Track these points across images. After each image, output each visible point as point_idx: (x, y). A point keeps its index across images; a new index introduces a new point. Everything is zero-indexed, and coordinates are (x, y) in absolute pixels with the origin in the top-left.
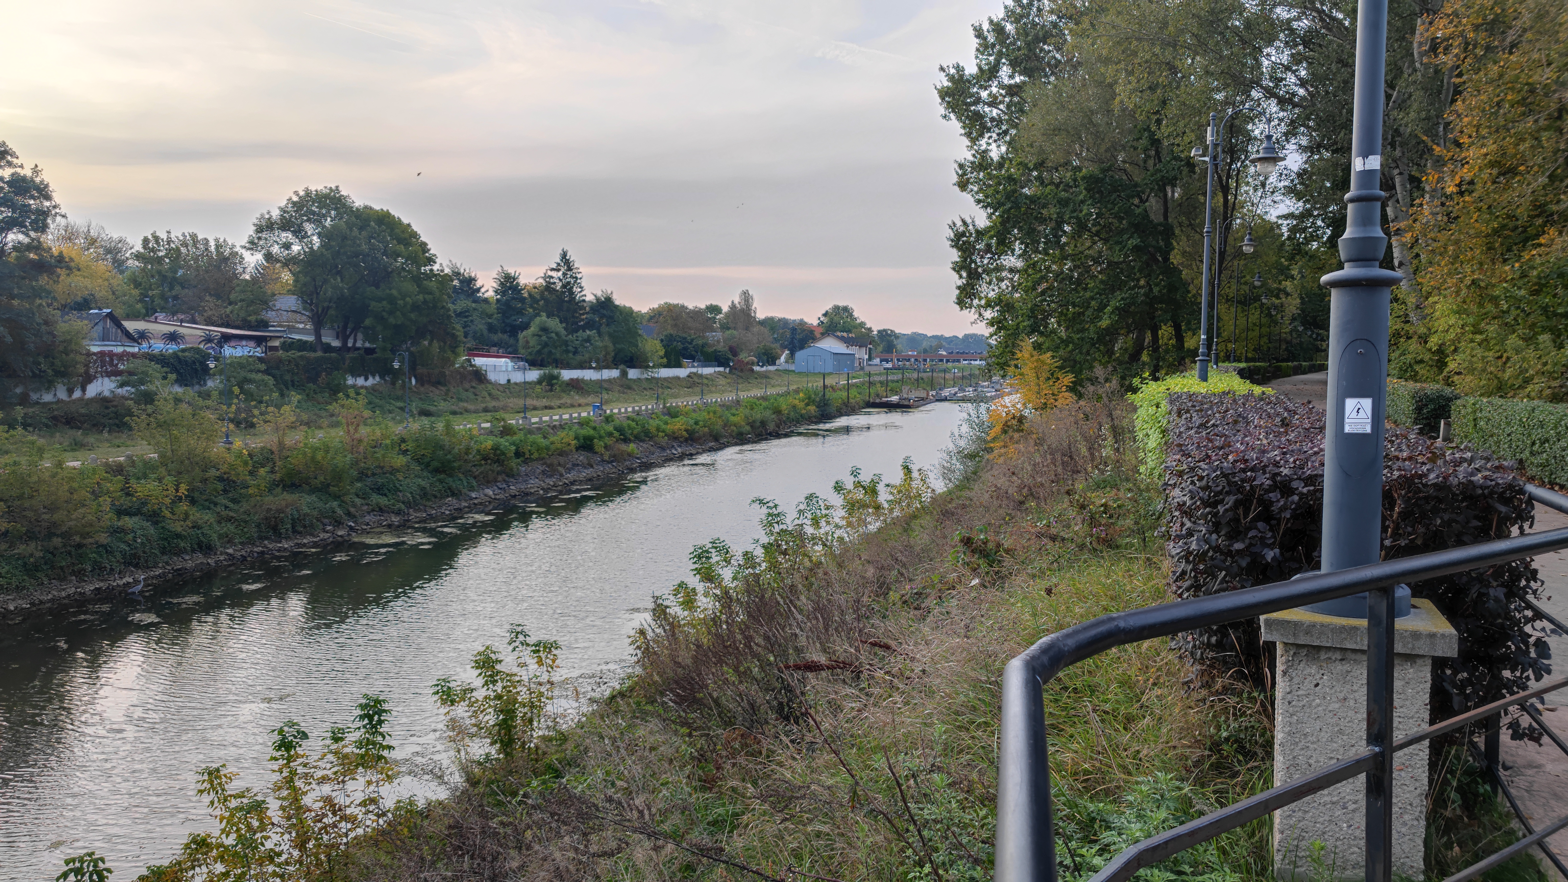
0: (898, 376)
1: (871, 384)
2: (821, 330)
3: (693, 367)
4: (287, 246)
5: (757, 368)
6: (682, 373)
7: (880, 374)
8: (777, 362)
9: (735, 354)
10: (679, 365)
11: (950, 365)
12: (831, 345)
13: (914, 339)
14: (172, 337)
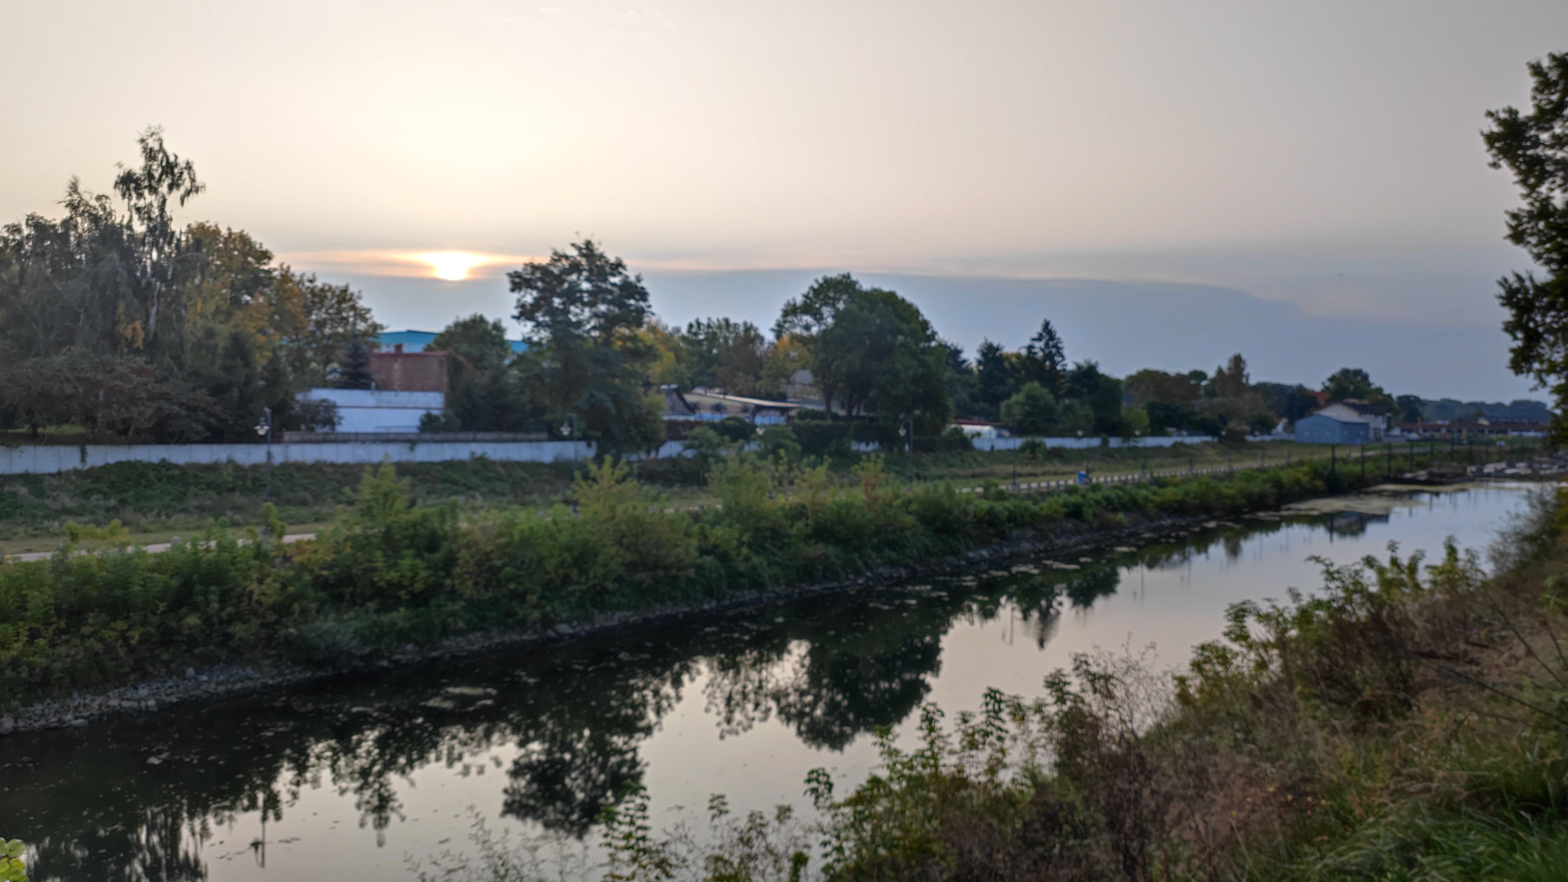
0: (1427, 448)
1: (1390, 457)
2: (1327, 396)
3: (1180, 435)
4: (807, 327)
5: (1250, 438)
6: (1166, 442)
7: (1402, 446)
8: (1274, 431)
9: (1225, 423)
10: (1163, 433)
11: (1494, 436)
12: (1339, 413)
13: (1446, 406)
14: (718, 408)
